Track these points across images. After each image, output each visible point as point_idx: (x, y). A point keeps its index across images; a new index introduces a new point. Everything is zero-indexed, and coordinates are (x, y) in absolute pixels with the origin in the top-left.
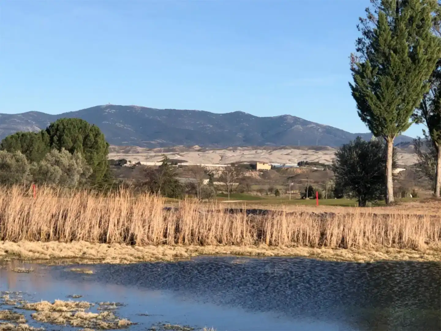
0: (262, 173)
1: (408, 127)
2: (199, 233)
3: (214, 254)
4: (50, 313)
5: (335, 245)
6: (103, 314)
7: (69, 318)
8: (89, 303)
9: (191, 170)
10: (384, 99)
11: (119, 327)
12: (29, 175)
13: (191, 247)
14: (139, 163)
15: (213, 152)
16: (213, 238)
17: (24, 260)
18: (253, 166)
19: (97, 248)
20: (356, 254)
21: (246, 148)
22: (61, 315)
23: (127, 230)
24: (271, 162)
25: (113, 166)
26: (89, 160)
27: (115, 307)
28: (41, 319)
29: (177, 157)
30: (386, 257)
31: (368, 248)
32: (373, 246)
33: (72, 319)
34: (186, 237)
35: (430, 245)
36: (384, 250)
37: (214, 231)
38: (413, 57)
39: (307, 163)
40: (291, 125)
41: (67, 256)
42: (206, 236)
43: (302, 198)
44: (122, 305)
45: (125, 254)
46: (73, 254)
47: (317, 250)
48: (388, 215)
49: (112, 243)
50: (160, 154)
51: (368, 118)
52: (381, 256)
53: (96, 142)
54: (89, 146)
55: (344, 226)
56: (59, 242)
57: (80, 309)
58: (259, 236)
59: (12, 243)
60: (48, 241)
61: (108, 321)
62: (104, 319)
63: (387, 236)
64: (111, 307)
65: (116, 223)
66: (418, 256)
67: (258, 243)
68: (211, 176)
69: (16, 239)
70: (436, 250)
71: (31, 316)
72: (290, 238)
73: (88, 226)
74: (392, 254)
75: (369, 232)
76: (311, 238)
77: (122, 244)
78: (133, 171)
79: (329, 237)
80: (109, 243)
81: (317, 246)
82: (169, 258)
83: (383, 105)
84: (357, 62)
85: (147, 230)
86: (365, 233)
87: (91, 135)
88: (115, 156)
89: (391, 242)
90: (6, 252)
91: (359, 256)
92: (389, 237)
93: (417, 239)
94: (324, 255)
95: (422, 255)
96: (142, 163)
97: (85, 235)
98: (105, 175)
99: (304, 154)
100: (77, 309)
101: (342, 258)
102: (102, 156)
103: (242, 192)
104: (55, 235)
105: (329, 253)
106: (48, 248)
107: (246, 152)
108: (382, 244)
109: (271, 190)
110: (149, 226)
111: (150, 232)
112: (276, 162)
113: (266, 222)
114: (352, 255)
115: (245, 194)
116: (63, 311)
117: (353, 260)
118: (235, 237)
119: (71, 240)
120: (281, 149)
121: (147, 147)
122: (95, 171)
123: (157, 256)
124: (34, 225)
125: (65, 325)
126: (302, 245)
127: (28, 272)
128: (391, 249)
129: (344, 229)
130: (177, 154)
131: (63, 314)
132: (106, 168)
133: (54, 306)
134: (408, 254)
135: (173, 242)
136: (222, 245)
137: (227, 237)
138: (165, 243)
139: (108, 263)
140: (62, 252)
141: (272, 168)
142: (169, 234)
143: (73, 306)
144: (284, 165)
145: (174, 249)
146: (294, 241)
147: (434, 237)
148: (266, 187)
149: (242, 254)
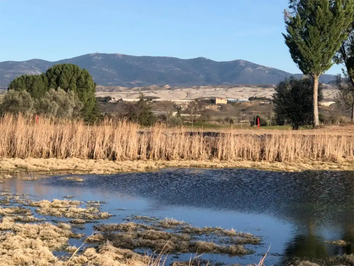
0: (220, 107)
1: (330, 66)
2: (166, 150)
3: (177, 166)
4: (50, 208)
5: (272, 159)
6: (90, 209)
7: (64, 212)
8: (79, 202)
9: (163, 105)
10: (312, 44)
11: (102, 218)
12: (33, 109)
13: (160, 162)
14: (121, 100)
15: (181, 90)
16: (177, 154)
17: (30, 172)
18: (213, 101)
19: (86, 163)
20: (288, 166)
21: (207, 86)
22: (58, 210)
23: (110, 149)
24: (227, 98)
25: (101, 102)
26: (81, 98)
27: (99, 204)
28: (43, 213)
29: (152, 95)
30: (311, 168)
31: (298, 161)
32: (302, 160)
33: (66, 213)
34: (156, 154)
35: (346, 159)
36: (310, 163)
37: (178, 149)
38: (334, 11)
39: (256, 98)
40: (243, 68)
41: (63, 169)
42: (171, 153)
43: (252, 126)
44: (104, 203)
45: (108, 167)
46: (68, 168)
47: (257, 163)
48: (314, 136)
49: (98, 159)
50: (138, 92)
51: (299, 60)
52: (307, 167)
53: (86, 83)
54: (80, 86)
55: (279, 144)
56: (57, 158)
57: (72, 206)
58: (213, 153)
59: (20, 159)
60: (48, 158)
61: (94, 214)
62: (91, 212)
63: (313, 152)
64: (96, 204)
65: (101, 144)
66: (336, 167)
67: (212, 158)
68: (179, 109)
69: (23, 156)
70: (351, 162)
71: (36, 210)
72: (237, 154)
73: (79, 146)
74: (316, 166)
75: (299, 149)
76: (253, 154)
77: (106, 160)
78: (116, 106)
79: (267, 154)
80: (96, 159)
81: (258, 160)
82: (142, 169)
83: (310, 50)
84: (289, 16)
85: (125, 149)
86: (295, 150)
87: (83, 77)
88: (102, 94)
89: (316, 156)
90: (16, 166)
91: (290, 167)
92: (314, 152)
93: (336, 154)
94: (263, 167)
95: (340, 166)
96: (123, 99)
97: (77, 153)
98: (93, 108)
99: (253, 91)
100: (70, 205)
101: (277, 169)
102: (91, 93)
103: (204, 121)
104: (54, 153)
105: (267, 165)
106: (48, 163)
107: (207, 90)
108: (309, 158)
109: (227, 120)
110: (127, 146)
111: (128, 150)
112: (231, 98)
113: (218, 141)
114: (284, 166)
115: (206, 123)
116: (60, 207)
117: (285, 170)
118: (194, 153)
119: (66, 157)
120: (235, 87)
121: (128, 86)
122: (85, 105)
123: (132, 168)
124: (37, 146)
125: (61, 217)
126: (246, 159)
127: (33, 180)
128: (316, 162)
129: (279, 147)
130: (151, 92)
131: (60, 209)
132: (95, 103)
133: (53, 203)
134: (329, 166)
135: (146, 158)
136: (183, 159)
137: (187, 153)
138: (139, 159)
139: (94, 174)
140: (59, 166)
141: (228, 102)
142: (142, 152)
143: (67, 204)
144: (238, 100)
145: (146, 163)
146: (240, 156)
147: (350, 152)
148: (223, 118)
149: (199, 167)
